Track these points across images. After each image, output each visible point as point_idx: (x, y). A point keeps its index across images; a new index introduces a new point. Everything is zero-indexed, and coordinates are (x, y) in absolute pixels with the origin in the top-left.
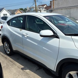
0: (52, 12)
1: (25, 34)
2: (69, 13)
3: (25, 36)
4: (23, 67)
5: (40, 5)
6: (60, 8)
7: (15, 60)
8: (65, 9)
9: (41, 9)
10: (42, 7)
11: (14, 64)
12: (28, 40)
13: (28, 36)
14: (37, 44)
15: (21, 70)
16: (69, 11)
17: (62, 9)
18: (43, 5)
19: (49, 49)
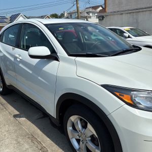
0: (103, 19)
1: (18, 56)
2: (135, 21)
3: (18, 59)
4: (17, 113)
5: (90, 8)
6: (118, 12)
7: (8, 103)
8: (128, 13)
9: (91, 14)
10: (94, 10)
11: (5, 108)
12: (20, 65)
13: (21, 58)
14: (31, 72)
15: (12, 118)
16: (135, 17)
17: (122, 14)
18: (95, 8)
19: (43, 79)
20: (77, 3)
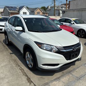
3: (13, 31)
8: (77, 11)
9: (63, 8)
11: (8, 50)
16: (81, 13)
17: (74, 11)
20: (54, 3)
